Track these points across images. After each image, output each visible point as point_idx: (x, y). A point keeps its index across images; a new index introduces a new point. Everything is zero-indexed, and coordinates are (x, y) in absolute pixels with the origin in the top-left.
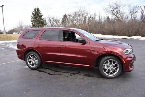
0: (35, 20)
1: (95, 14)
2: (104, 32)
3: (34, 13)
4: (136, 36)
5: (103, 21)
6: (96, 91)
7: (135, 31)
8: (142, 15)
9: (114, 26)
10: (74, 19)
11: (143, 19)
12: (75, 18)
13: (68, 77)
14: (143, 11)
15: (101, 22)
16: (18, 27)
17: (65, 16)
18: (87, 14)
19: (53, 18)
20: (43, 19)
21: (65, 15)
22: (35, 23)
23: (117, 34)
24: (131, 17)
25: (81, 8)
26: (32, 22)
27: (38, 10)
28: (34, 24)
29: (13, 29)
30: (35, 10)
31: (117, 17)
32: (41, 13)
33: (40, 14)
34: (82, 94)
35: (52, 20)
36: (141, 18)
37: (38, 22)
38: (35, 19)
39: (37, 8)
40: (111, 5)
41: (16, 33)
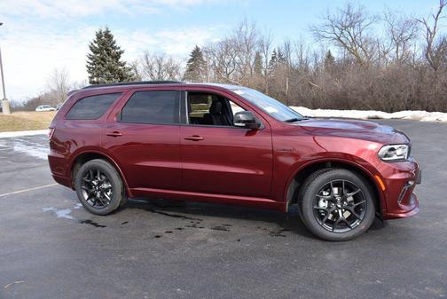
0: (100, 66)
1: (288, 47)
2: (314, 99)
3: (96, 45)
4: (409, 111)
5: (311, 65)
6: (230, 279)
7: (408, 94)
8: (429, 45)
9: (344, 80)
10: (223, 63)
11: (431, 56)
12: (227, 61)
13: (158, 237)
14: (431, 34)
15: (306, 70)
16: (54, 92)
17: (197, 54)
18: (262, 46)
19: (158, 61)
20: (125, 63)
21: (197, 49)
22: (98, 76)
23: (354, 104)
24: (397, 52)
25: (244, 29)
26: (90, 75)
27: (108, 36)
28: (95, 79)
29: (37, 96)
30: (99, 36)
31: (354, 52)
32: (117, 45)
33: (115, 48)
34: (184, 288)
35: (156, 67)
36: (427, 55)
37: (108, 73)
38: (99, 64)
39: (104, 30)
40: (332, 17)
41: (45, 109)
